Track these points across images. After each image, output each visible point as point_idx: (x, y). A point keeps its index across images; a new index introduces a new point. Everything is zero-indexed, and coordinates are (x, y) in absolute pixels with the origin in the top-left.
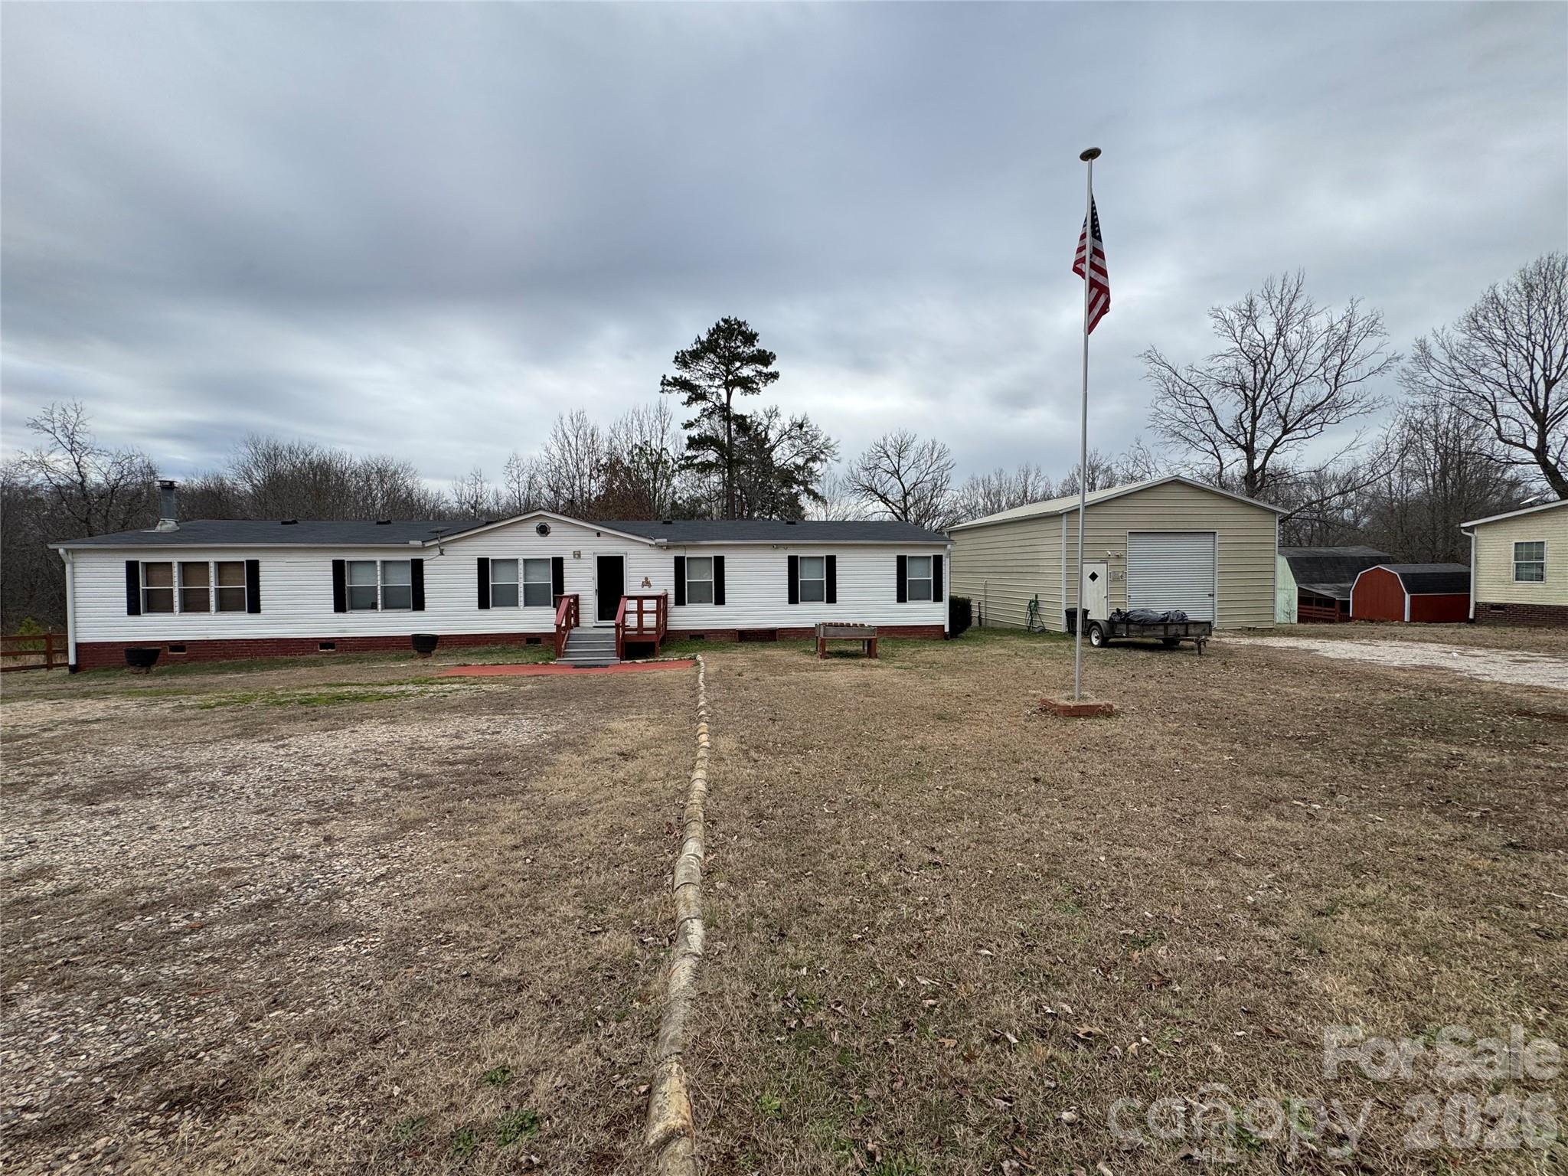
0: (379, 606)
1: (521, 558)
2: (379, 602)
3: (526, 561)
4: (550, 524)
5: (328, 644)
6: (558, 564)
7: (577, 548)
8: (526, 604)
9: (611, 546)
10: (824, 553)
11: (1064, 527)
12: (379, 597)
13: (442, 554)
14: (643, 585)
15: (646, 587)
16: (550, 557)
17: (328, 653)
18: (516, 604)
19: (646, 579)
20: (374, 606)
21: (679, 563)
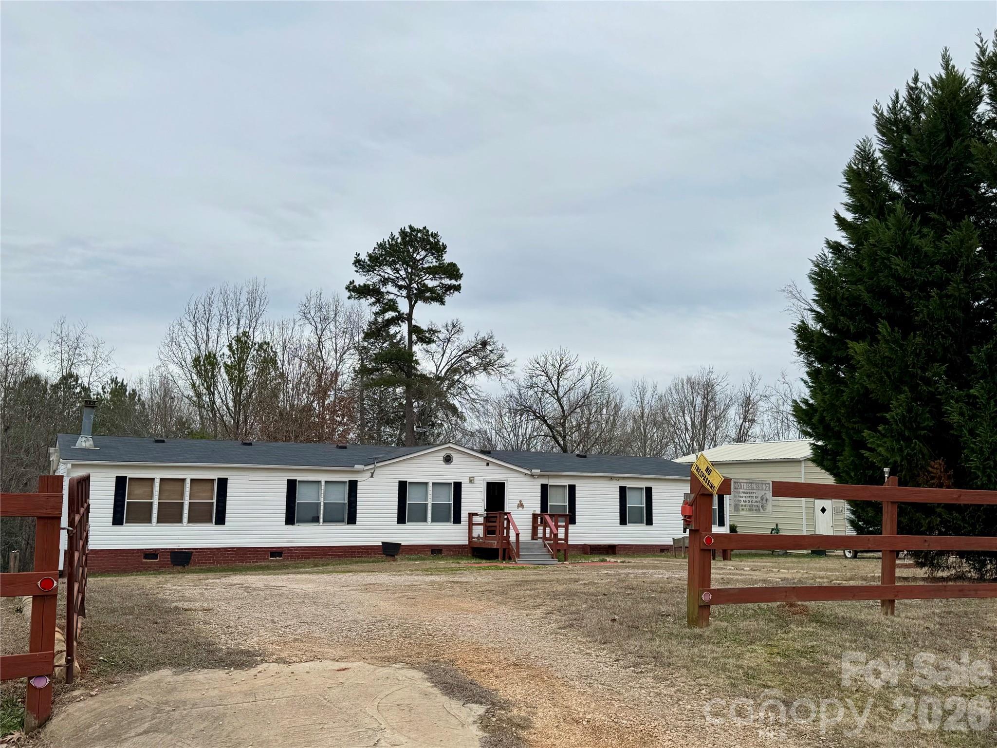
0: (321, 520)
1: (431, 481)
2: (322, 516)
3: (434, 484)
4: (454, 455)
5: (276, 553)
6: (458, 486)
7: (472, 475)
8: (433, 520)
9: (496, 475)
10: (643, 485)
11: (803, 471)
12: (322, 512)
13: (372, 476)
14: (518, 507)
15: (520, 509)
16: (452, 481)
17: (277, 561)
18: (425, 520)
19: (521, 501)
20: (316, 520)
21: (544, 488)
